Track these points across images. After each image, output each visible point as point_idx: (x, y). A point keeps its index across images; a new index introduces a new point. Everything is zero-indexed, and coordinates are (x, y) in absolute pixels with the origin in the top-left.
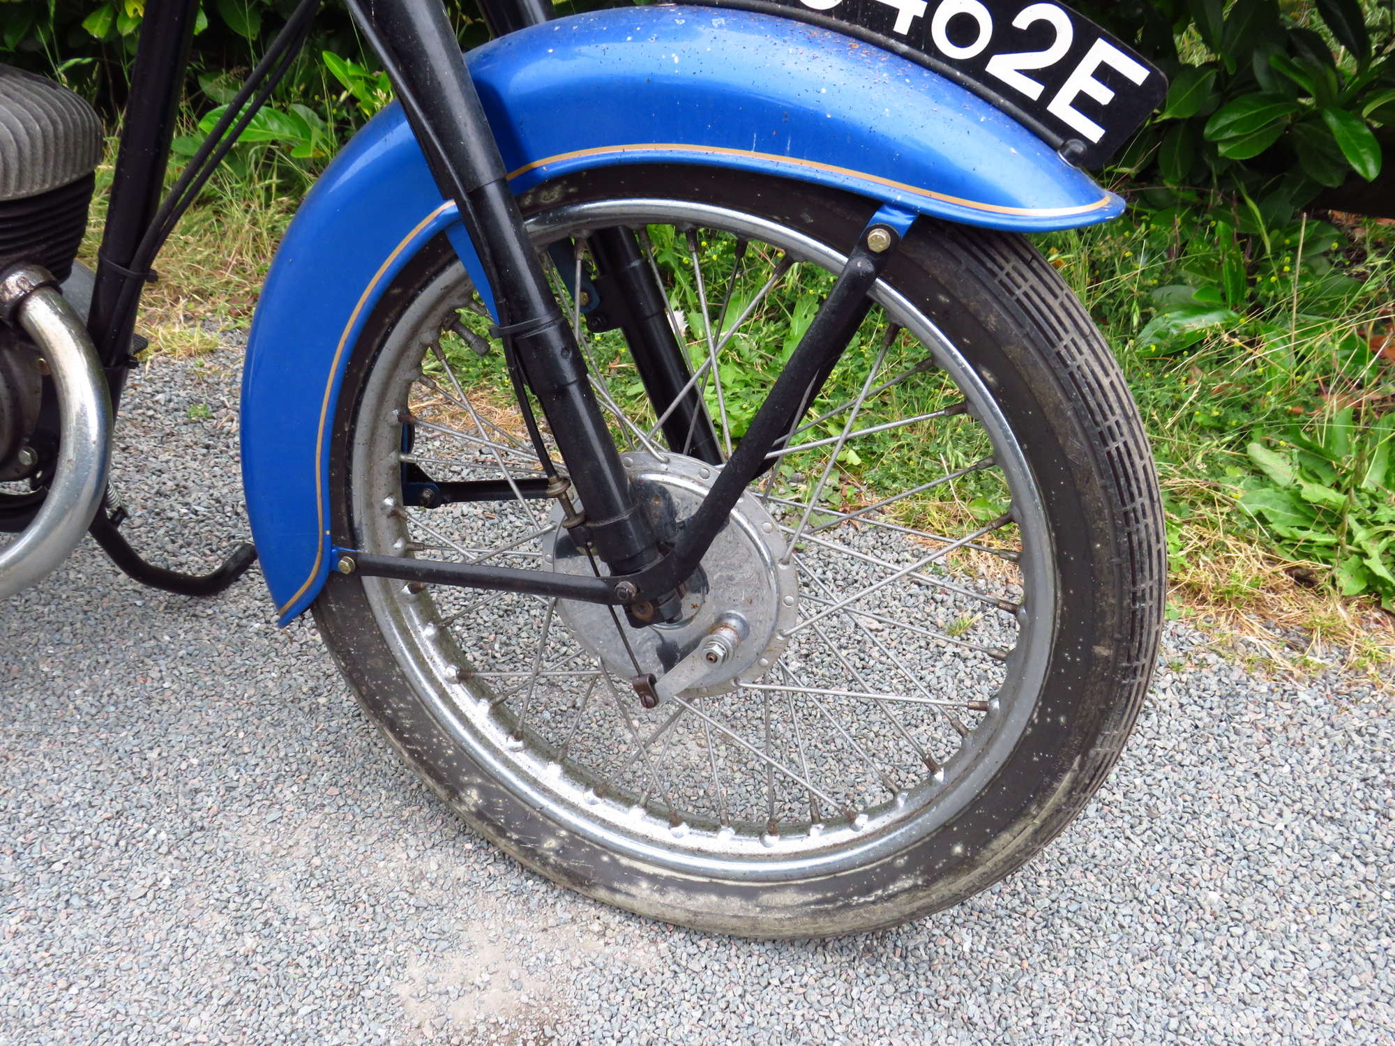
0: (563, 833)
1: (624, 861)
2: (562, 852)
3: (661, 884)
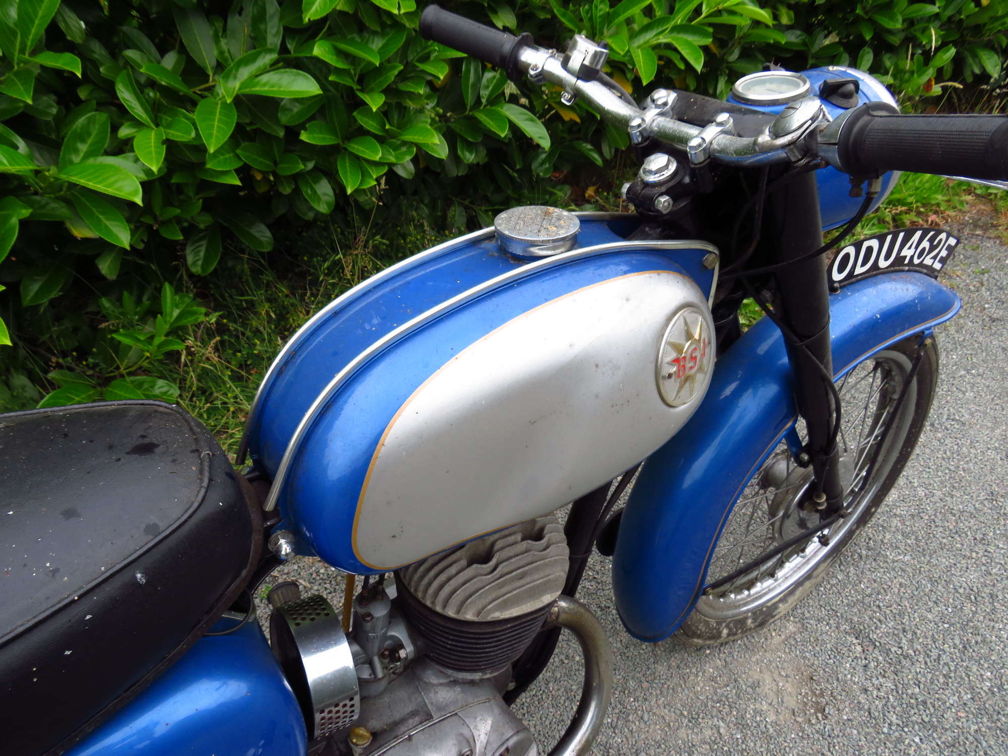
0: (750, 614)
1: (769, 604)
2: (755, 620)
3: (783, 600)
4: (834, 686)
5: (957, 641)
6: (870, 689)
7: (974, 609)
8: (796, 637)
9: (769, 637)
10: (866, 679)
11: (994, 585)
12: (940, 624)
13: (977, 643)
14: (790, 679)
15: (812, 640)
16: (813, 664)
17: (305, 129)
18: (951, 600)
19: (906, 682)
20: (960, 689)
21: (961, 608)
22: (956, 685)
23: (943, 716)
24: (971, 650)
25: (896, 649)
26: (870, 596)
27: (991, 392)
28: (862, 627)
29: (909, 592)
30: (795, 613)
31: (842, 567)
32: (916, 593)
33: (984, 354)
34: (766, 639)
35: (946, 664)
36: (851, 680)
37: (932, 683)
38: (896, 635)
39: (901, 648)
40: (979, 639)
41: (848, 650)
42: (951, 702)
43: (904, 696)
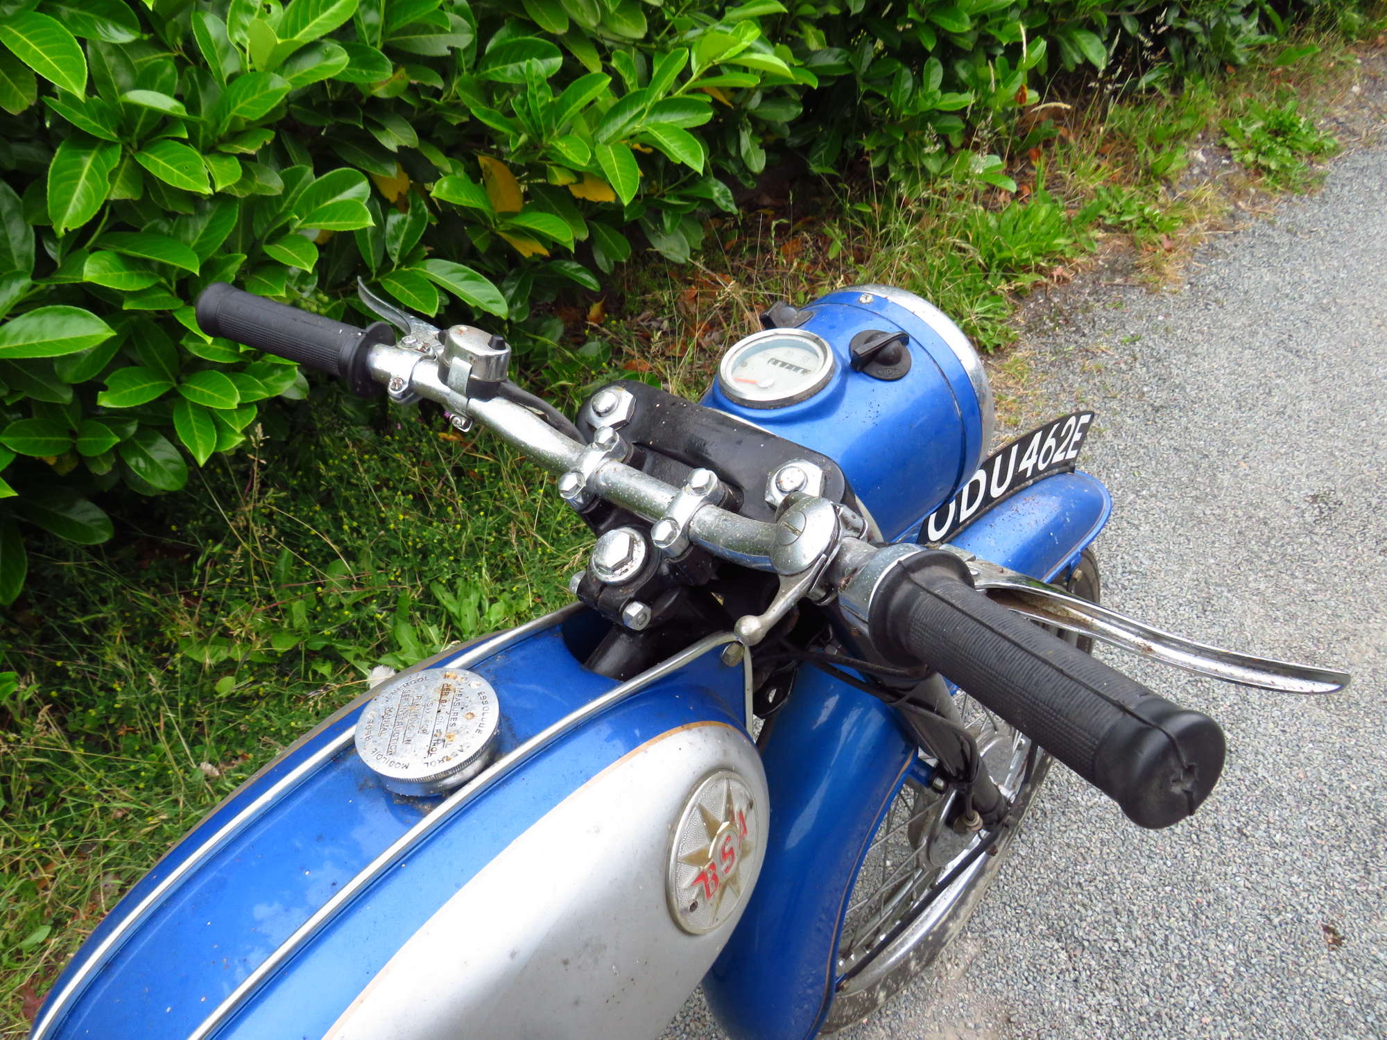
4: (1040, 1024)
5: (1185, 910)
6: (1086, 1015)
7: (1198, 853)
8: (979, 963)
9: (944, 973)
10: (1080, 1001)
11: (1217, 809)
12: (1160, 889)
13: (1209, 904)
14: (981, 1031)
15: (1001, 960)
16: (1007, 999)
17: (105, 388)
18: (1168, 848)
19: (1131, 991)
20: (1199, 982)
21: (1183, 857)
22: (1193, 976)
23: (1183, 1029)
24: (1204, 918)
25: (1110, 944)
26: (1065, 870)
27: (1171, 518)
28: (1062, 924)
29: (1114, 850)
30: (972, 925)
31: (1023, 836)
32: (1122, 850)
33: (1154, 463)
34: (940, 977)
35: (1177, 948)
36: (1060, 1007)
37: (1163, 982)
38: (1106, 922)
39: (1116, 941)
40: (1211, 897)
41: (1051, 962)
42: (1191, 1004)
43: (1132, 1013)
